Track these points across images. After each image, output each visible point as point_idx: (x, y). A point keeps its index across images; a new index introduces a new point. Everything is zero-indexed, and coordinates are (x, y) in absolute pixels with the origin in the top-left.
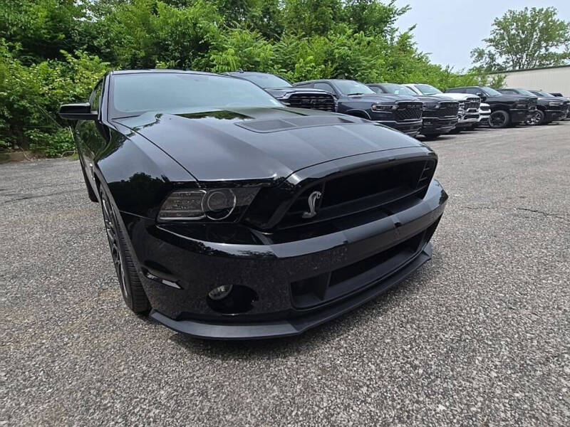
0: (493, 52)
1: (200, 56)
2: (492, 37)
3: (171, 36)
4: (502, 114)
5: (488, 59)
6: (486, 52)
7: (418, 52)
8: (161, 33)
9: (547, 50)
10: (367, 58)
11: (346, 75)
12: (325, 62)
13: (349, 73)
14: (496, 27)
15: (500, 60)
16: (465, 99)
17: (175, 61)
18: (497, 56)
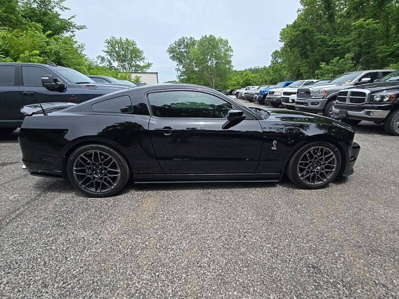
0: (109, 59)
2: (106, 50)
5: (108, 63)
6: (105, 58)
9: (136, 63)
14: (107, 44)
15: (115, 64)
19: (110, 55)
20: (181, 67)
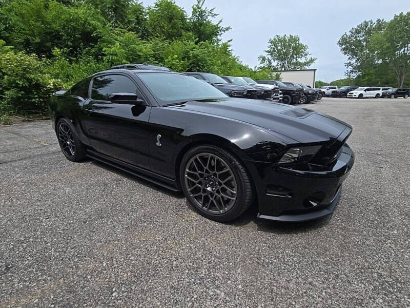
0: (270, 59)
1: (90, 46)
2: (269, 49)
3: (64, 28)
4: (288, 97)
5: (268, 62)
6: (266, 58)
7: (233, 55)
8: (55, 26)
9: (296, 60)
10: (210, 59)
11: (198, 68)
12: (183, 59)
13: (199, 67)
14: (270, 44)
15: (274, 63)
16: (273, 88)
17: (68, 49)
18: (272, 61)
19: (271, 55)
20: (353, 61)
